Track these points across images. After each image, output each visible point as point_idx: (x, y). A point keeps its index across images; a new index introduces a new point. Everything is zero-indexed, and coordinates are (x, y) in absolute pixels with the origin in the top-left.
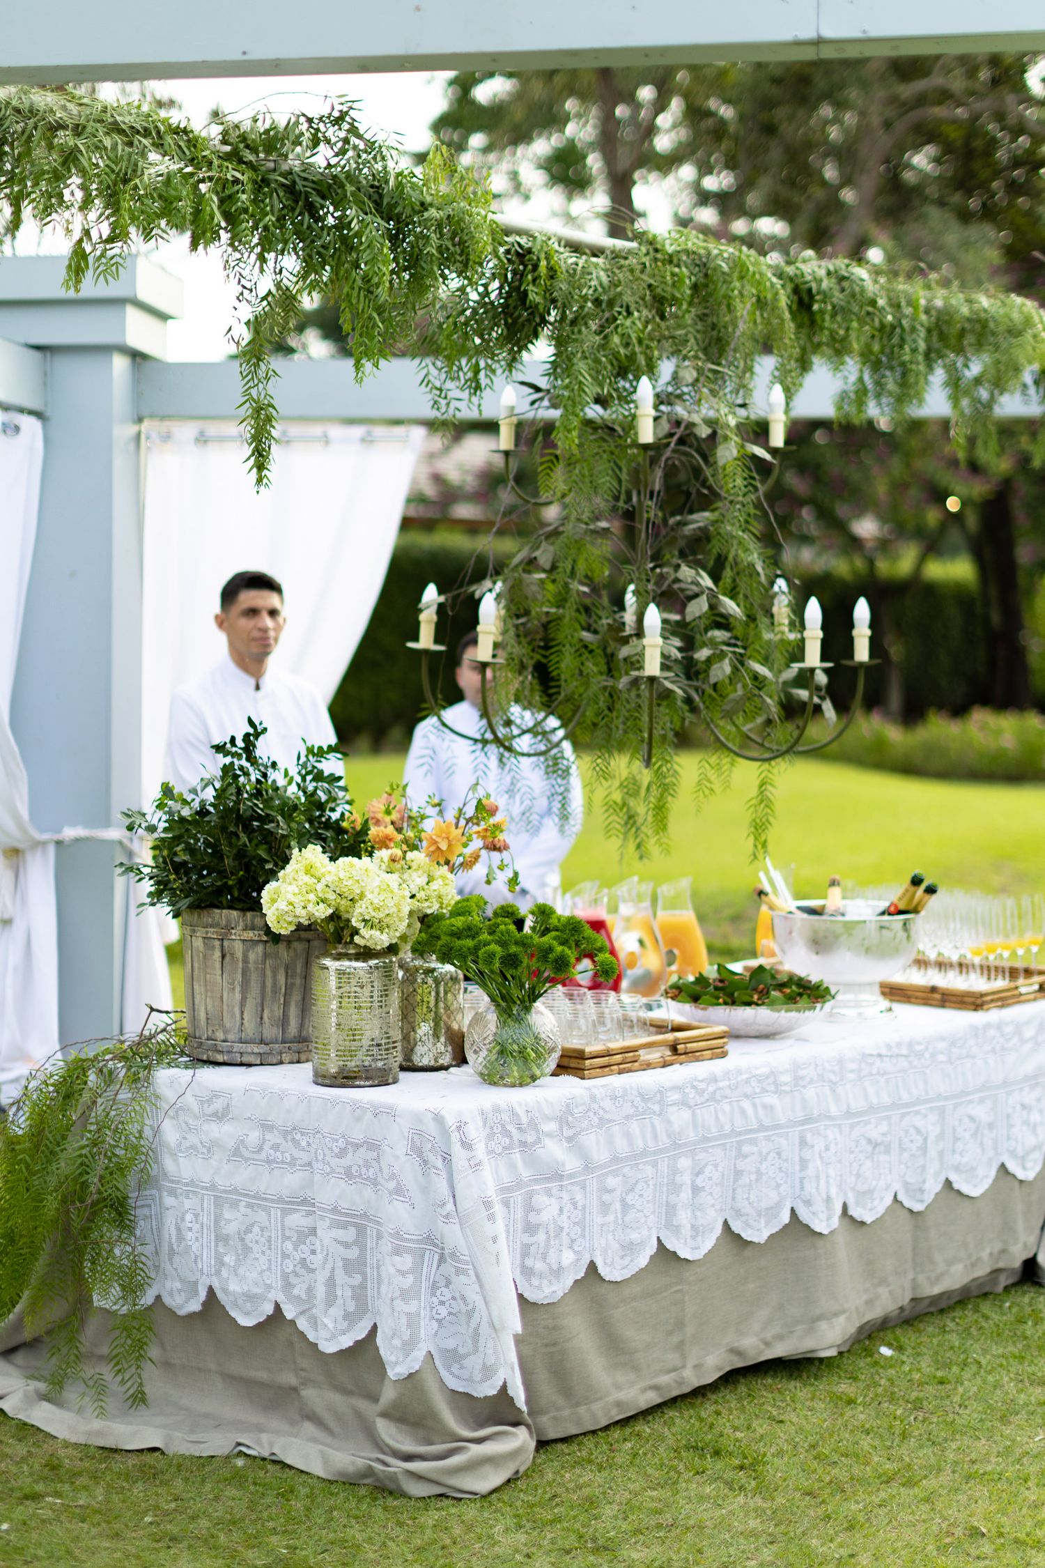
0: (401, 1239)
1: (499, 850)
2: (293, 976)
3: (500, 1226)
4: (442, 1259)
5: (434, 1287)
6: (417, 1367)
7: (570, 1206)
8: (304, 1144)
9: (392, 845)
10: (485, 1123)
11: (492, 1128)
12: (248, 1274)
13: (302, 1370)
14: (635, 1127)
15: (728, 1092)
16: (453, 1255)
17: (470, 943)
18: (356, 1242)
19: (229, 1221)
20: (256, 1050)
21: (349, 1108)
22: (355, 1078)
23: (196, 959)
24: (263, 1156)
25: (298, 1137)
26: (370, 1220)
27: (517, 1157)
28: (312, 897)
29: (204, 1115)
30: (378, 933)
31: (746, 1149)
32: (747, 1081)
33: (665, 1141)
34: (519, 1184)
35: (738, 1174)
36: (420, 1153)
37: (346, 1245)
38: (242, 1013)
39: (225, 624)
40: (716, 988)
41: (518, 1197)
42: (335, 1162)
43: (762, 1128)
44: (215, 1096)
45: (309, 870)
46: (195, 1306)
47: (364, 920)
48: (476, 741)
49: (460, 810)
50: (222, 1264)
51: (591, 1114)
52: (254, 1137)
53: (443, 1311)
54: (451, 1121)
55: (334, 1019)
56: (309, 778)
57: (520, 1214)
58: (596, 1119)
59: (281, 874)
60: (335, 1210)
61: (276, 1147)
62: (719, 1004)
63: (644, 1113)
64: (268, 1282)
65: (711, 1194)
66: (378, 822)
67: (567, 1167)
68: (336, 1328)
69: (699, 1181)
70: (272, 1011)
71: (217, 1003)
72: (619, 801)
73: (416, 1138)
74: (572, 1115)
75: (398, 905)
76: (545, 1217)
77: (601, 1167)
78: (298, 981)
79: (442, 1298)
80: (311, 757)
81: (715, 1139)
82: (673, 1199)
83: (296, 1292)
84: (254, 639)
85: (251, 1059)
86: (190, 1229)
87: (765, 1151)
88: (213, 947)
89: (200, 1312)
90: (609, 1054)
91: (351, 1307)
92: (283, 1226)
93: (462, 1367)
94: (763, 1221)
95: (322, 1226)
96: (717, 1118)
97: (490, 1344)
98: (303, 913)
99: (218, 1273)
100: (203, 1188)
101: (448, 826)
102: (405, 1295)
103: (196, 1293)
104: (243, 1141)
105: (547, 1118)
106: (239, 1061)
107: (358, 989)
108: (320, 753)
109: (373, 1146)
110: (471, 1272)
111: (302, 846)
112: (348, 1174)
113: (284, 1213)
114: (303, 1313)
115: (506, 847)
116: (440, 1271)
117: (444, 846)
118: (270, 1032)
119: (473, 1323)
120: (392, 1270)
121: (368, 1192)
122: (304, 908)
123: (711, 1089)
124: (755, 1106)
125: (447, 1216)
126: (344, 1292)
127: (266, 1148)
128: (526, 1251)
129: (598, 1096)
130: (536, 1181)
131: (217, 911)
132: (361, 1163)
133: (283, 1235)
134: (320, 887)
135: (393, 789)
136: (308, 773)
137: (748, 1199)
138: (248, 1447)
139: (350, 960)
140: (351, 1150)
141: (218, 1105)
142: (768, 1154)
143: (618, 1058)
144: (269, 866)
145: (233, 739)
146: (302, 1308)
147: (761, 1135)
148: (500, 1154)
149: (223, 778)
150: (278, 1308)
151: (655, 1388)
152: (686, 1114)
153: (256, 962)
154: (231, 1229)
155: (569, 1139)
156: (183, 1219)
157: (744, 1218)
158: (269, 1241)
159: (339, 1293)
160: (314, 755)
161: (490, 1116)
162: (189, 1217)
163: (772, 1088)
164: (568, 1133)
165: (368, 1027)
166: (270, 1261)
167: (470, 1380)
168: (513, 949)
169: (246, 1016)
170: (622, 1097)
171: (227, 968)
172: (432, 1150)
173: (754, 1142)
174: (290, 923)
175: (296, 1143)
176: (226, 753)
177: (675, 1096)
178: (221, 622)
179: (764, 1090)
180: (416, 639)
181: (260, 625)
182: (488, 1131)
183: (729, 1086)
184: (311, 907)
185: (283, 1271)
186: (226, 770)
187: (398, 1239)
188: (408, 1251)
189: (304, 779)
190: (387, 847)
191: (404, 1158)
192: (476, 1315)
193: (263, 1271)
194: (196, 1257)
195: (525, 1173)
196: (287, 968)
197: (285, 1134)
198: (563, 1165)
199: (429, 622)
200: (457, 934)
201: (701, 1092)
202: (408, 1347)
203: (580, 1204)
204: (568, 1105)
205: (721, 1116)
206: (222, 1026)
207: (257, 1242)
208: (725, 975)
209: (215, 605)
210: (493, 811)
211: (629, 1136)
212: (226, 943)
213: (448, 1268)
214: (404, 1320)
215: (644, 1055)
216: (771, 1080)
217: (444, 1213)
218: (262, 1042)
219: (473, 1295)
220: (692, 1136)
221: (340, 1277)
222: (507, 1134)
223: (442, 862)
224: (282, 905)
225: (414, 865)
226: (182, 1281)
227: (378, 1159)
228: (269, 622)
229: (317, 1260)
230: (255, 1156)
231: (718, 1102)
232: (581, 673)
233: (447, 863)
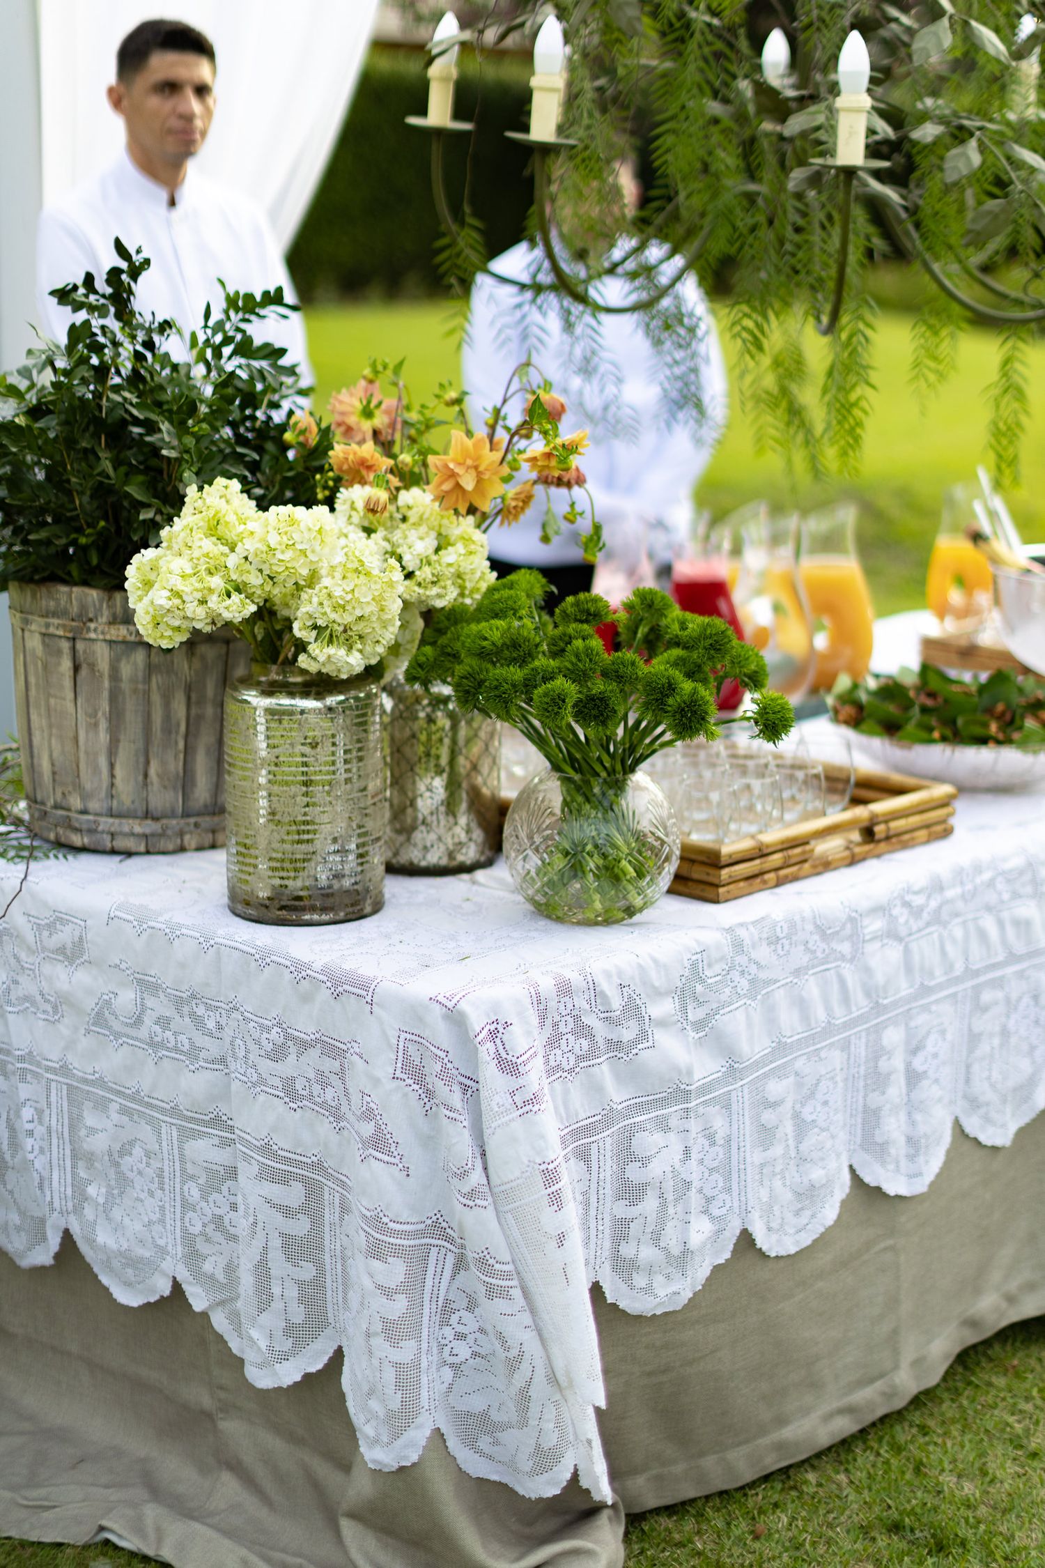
0: (383, 1229)
1: (569, 485)
2: (201, 702)
3: (572, 1212)
4: (461, 1264)
5: (447, 1310)
6: (414, 1458)
7: (702, 1141)
8: (211, 1024)
9: (371, 477)
10: (543, 1018)
11: (555, 1025)
12: (127, 1221)
13: (221, 1388)
14: (811, 988)
15: (960, 905)
16: (482, 1263)
17: (516, 673)
18: (304, 1210)
19: (92, 1131)
20: (138, 829)
21: (287, 976)
22: (303, 909)
23: (31, 669)
24: (143, 1033)
25: (201, 1011)
26: (329, 1176)
27: (604, 1071)
28: (217, 582)
29: (44, 949)
30: (342, 652)
31: (986, 997)
32: (991, 884)
33: (861, 1003)
34: (608, 1118)
35: (974, 1039)
36: (418, 1076)
37: (287, 1212)
38: (112, 766)
39: (125, 103)
40: (925, 710)
41: (606, 1141)
42: (266, 1066)
43: (1012, 958)
44: (60, 919)
45: (214, 529)
46: (43, 1256)
47: (315, 627)
48: (523, 287)
49: (497, 412)
50: (85, 1198)
51: (735, 975)
52: (126, 998)
53: (463, 1350)
54: (477, 1021)
55: (263, 803)
56: (226, 351)
57: (609, 1169)
58: (744, 983)
59: (165, 533)
60: (266, 1149)
61: (164, 1022)
62: (931, 741)
63: (825, 961)
64: (161, 1242)
65: (936, 1081)
66: (349, 431)
67: (697, 1075)
68: (270, 1348)
69: (918, 1063)
70: (163, 763)
71: (69, 747)
72: (775, 390)
73: (412, 1049)
74: (702, 981)
75: (379, 600)
76: (656, 1169)
77: (757, 1065)
78: (209, 711)
79: (460, 1329)
80: (232, 314)
81: (940, 987)
82: (875, 1099)
83: (207, 1267)
84: (170, 132)
85: (130, 844)
86: (30, 1133)
87: (1014, 996)
88: (59, 652)
89: (51, 1267)
90: (761, 853)
91: (298, 1314)
92: (182, 1155)
93: (496, 1443)
94: (1008, 1110)
95: (247, 1172)
96: (944, 953)
97: (550, 1413)
98: (200, 612)
99: (78, 1210)
100: (48, 1069)
101: (477, 446)
102: (393, 1332)
103: (44, 1238)
104: (108, 1003)
105: (658, 994)
106: (108, 845)
107: (307, 750)
108: (247, 305)
109: (333, 1050)
110: (516, 1293)
111: (205, 479)
112: (290, 1091)
113: (186, 1135)
114: (222, 1303)
115: (580, 481)
116: (456, 1284)
117: (468, 483)
118: (161, 798)
119: (519, 1380)
120: (367, 1283)
121: (325, 1127)
122: (203, 602)
123: (933, 904)
124: (1001, 924)
125: (471, 1194)
126: (285, 1291)
127: (148, 1020)
128: (621, 1230)
129: (747, 942)
130: (639, 1108)
131: (64, 589)
132: (312, 1075)
133: (183, 1170)
134: (233, 560)
135: (376, 372)
136: (227, 340)
137: (989, 1078)
138: (120, 1536)
139: (292, 694)
140: (293, 1050)
141: (65, 936)
142: (1020, 998)
143: (776, 859)
144: (146, 515)
145: (89, 279)
146: (220, 1297)
147: (1010, 970)
148: (571, 1071)
149: (71, 348)
150: (177, 1287)
151: (850, 1410)
152: (894, 953)
153: (133, 680)
154: (98, 1143)
155: (699, 1025)
156: (18, 1116)
157: (983, 1111)
158: (160, 1176)
159: (276, 1290)
160: (237, 310)
161: (553, 1004)
162: (27, 1113)
163: (1029, 889)
164: (695, 1014)
165: (325, 818)
166: (162, 1208)
167: (512, 1465)
168: (599, 686)
169: (118, 772)
170: (788, 937)
171: (83, 689)
172: (443, 1074)
173: (998, 983)
174: (178, 629)
175: (198, 1022)
176: (77, 307)
177: (875, 925)
178: (117, 99)
179: (1016, 895)
180: (423, 112)
181: (182, 109)
182: (548, 1031)
183: (963, 897)
184: (213, 603)
185: (184, 1230)
186: (76, 334)
187: (378, 1230)
188: (397, 1251)
189: (218, 354)
190: (363, 482)
191: (390, 1085)
192: (525, 1367)
193: (150, 1223)
194: (41, 1178)
195: (618, 1095)
196: (188, 690)
197: (179, 1003)
198: (690, 1073)
199: (444, 79)
200: (488, 655)
201: (917, 912)
202: (399, 1421)
203: (719, 1139)
204: (694, 965)
205: (949, 948)
206: (78, 787)
207: (140, 1173)
208: (934, 684)
209: (109, 72)
210: (555, 415)
211: (802, 1005)
212: (80, 646)
213: (472, 1279)
214: (389, 1375)
215: (823, 847)
216: (1027, 877)
217: (466, 1190)
218: (147, 815)
219: (519, 1332)
220: (904, 988)
221: (278, 1264)
222: (583, 1031)
223: (463, 510)
224: (160, 597)
225: (413, 516)
226: (22, 1213)
227: (341, 1074)
228: (196, 106)
229: (242, 1225)
230: (129, 1031)
231: (945, 924)
232: (706, 168)
233: (472, 510)
